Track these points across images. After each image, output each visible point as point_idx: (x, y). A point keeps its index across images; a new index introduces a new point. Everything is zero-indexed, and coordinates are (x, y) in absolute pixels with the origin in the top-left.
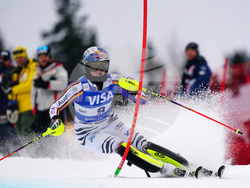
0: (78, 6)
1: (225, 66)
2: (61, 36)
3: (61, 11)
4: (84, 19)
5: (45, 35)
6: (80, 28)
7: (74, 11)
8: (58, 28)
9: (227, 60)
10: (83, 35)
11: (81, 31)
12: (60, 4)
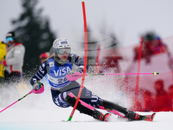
2: (25, 22)
3: (25, 5)
4: (41, 10)
5: (14, 22)
6: (38, 17)
7: (34, 5)
8: (22, 17)
10: (40, 21)
11: (39, 19)
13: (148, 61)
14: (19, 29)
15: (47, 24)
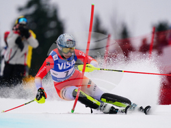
1: (153, 33)
9: (154, 28)
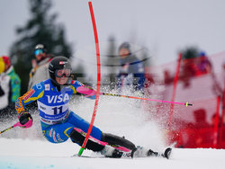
0: (49, 6)
1: (179, 61)
3: (34, 10)
4: (54, 17)
5: (19, 31)
8: (31, 25)
9: (180, 56)
10: (53, 31)
11: (52, 28)
12: (33, 3)
13: (187, 85)
14: (25, 39)
15: (62, 33)
